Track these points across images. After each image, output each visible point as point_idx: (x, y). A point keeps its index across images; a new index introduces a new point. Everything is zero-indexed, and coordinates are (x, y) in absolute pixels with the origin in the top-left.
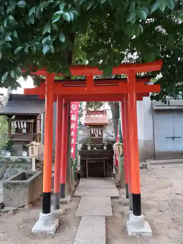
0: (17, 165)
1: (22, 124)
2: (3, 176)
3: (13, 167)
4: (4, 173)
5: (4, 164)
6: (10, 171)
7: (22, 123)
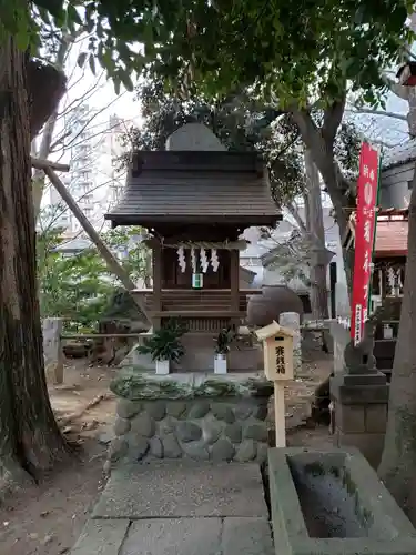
0: (196, 408)
1: (204, 259)
2: (149, 448)
3: (182, 414)
4: (152, 435)
5: (148, 406)
6: (173, 429)
7: (203, 253)
